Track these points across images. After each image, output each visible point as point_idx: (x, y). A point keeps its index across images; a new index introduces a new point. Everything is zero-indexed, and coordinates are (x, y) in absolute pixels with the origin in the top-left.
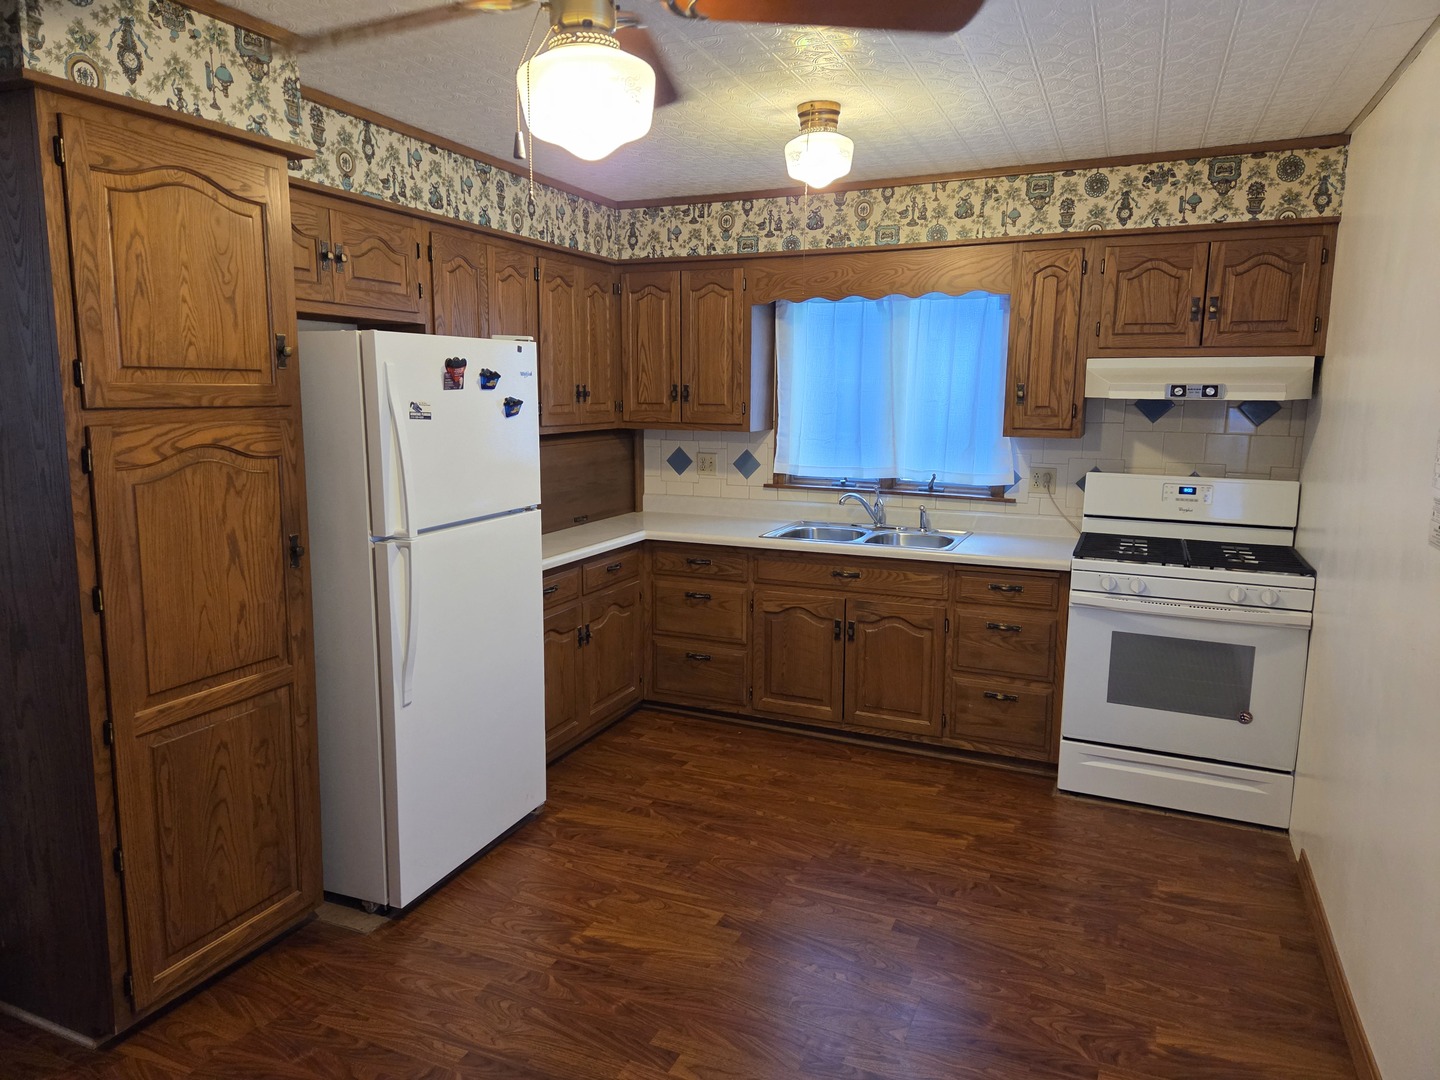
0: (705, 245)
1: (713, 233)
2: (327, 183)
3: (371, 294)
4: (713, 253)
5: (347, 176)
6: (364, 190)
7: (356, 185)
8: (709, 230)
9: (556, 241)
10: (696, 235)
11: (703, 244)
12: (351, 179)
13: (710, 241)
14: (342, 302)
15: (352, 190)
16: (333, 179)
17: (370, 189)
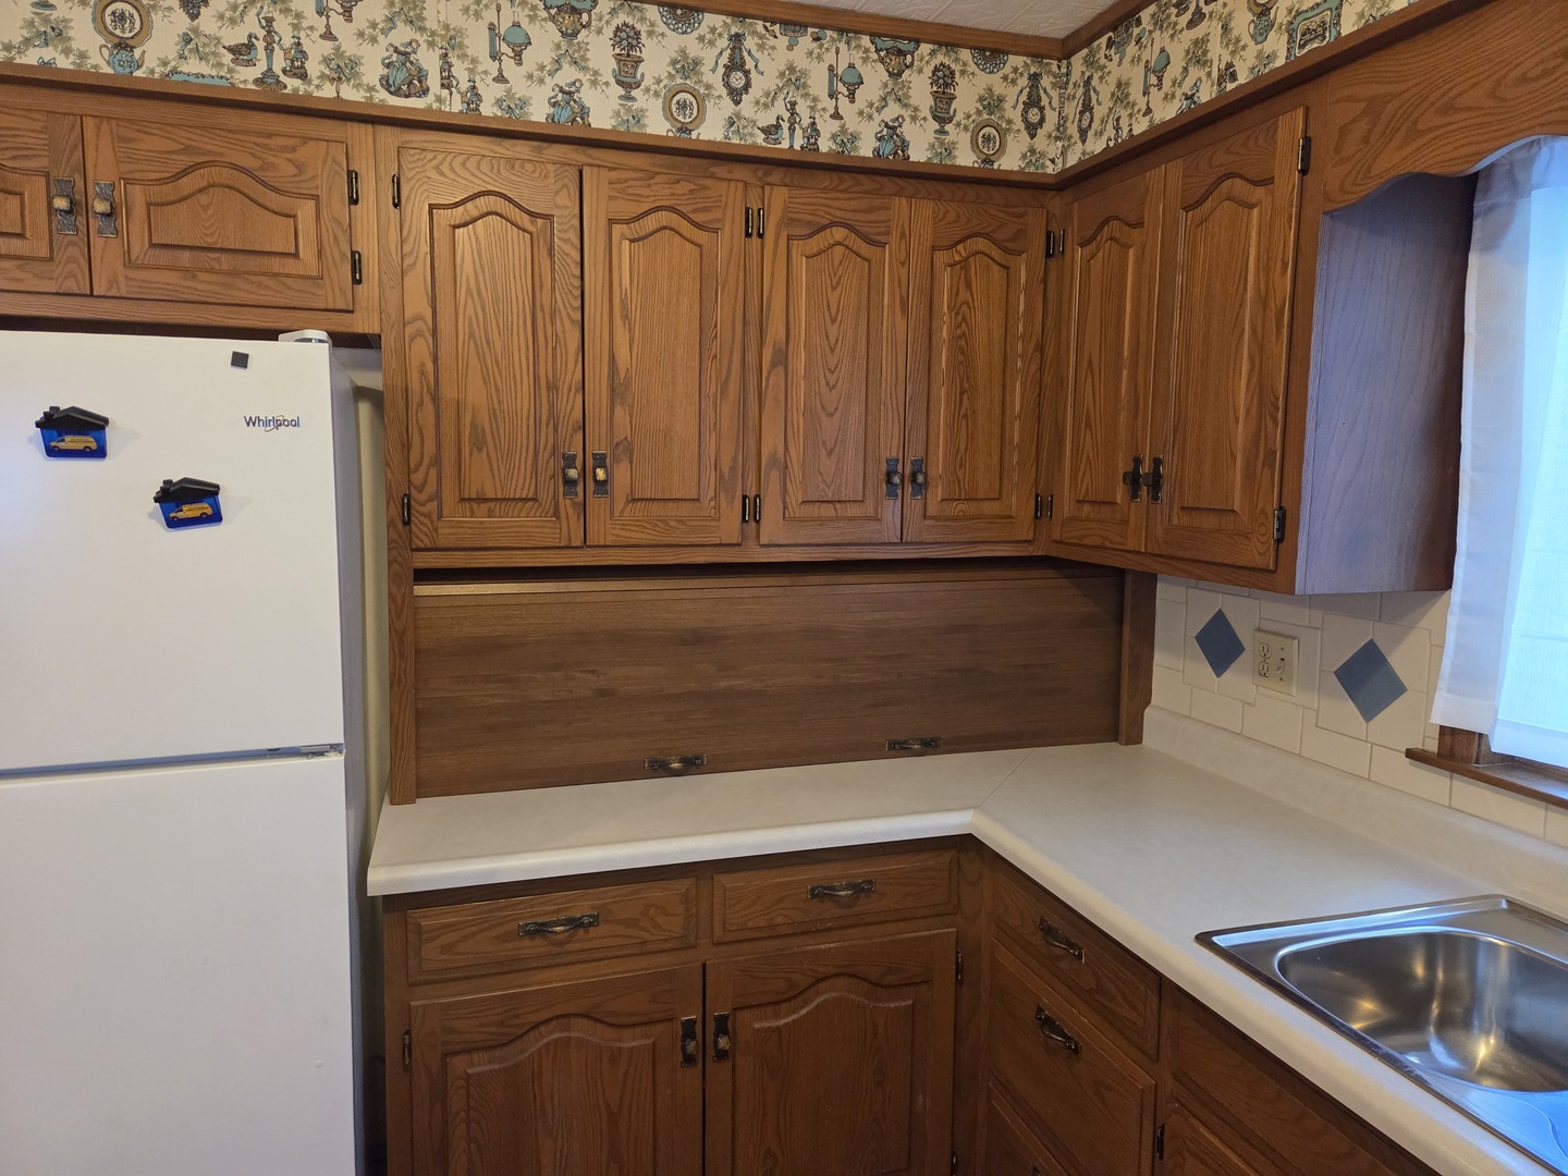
0: (1215, 74)
1: (1235, 33)
2: (64, 63)
3: (202, 276)
4: (1230, 86)
5: (123, 45)
6: (174, 71)
7: (151, 62)
8: (1226, 28)
9: (825, 145)
10: (1197, 55)
11: (1209, 74)
12: (137, 53)
13: (1226, 58)
14: (114, 293)
15: (138, 73)
16: (83, 56)
17: (193, 66)
